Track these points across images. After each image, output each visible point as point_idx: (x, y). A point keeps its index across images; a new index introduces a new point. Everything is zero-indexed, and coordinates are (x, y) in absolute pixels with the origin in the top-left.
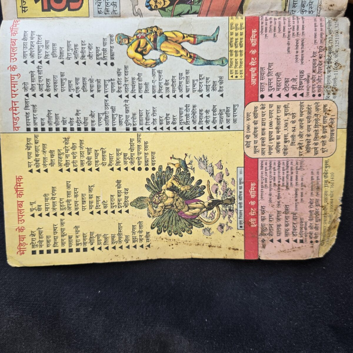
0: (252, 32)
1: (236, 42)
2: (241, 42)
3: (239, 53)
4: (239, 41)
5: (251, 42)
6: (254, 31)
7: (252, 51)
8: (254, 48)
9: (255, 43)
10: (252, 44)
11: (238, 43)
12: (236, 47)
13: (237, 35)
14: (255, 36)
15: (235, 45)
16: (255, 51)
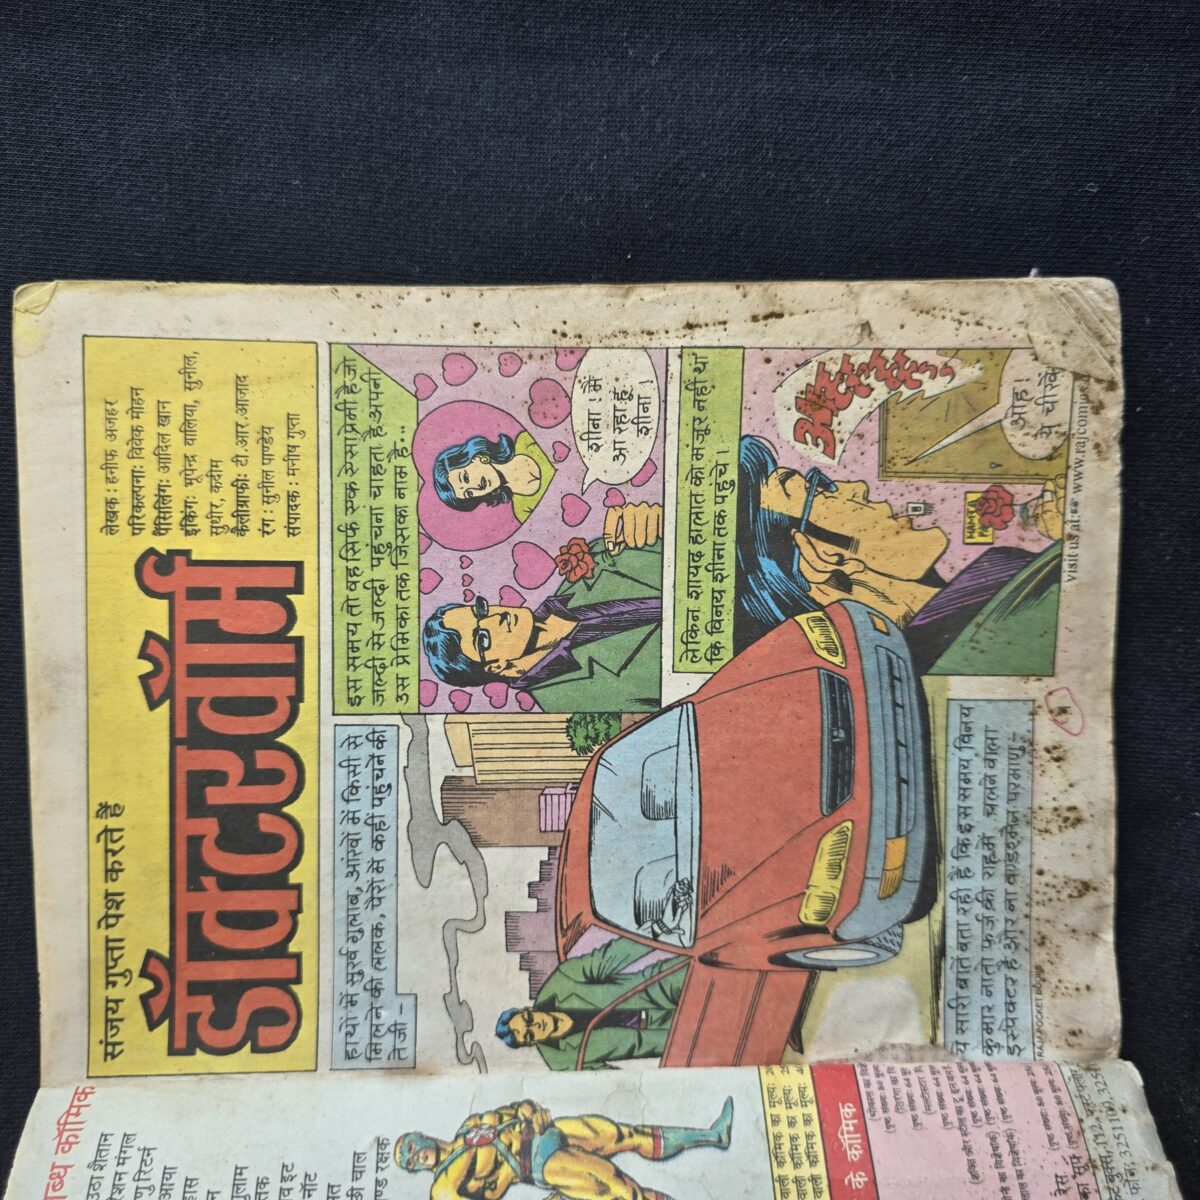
0: (842, 1110)
1: (793, 1148)
2: (810, 1146)
3: (809, 1187)
4: (802, 1142)
5: (841, 1145)
6: (847, 1111)
7: (851, 1175)
8: (855, 1167)
9: (856, 1149)
10: (849, 1153)
11: (802, 1149)
12: (797, 1165)
13: (792, 1123)
14: (854, 1125)
15: (793, 1159)
16: (860, 1176)
